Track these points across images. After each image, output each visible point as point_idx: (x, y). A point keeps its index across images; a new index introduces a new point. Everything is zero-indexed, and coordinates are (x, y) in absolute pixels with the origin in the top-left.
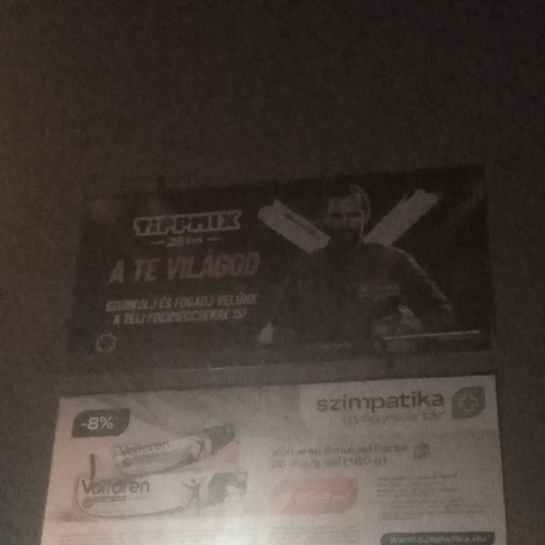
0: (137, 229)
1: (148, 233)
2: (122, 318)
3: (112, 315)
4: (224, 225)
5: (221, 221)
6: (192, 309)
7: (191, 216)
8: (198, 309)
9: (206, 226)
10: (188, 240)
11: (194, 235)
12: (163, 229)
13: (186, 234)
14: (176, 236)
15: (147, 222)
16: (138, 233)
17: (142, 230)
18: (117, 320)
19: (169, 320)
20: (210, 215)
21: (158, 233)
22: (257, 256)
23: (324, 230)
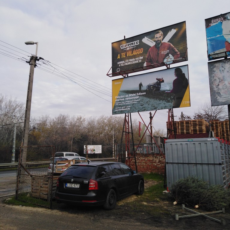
0: (121, 47)
1: (123, 48)
2: (120, 65)
3: (119, 65)
4: (136, 44)
5: (136, 43)
6: (132, 61)
7: (130, 43)
8: (133, 61)
9: (133, 45)
10: (130, 48)
11: (131, 47)
12: (125, 47)
13: (130, 47)
14: (128, 48)
15: (123, 46)
16: (121, 48)
17: (122, 48)
18: (120, 66)
19: (128, 64)
20: (133, 42)
21: (125, 48)
22: (142, 49)
23: (154, 41)
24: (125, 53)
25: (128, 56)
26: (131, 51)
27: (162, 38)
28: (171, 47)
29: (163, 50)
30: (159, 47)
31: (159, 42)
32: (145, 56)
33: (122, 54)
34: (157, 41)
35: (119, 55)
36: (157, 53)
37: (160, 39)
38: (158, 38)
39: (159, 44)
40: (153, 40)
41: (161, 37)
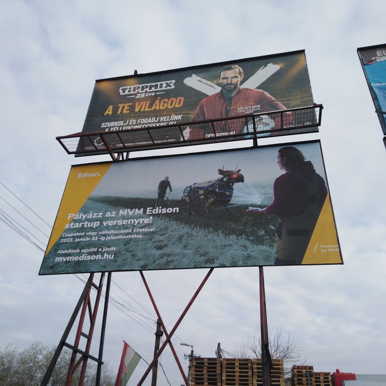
1: (127, 92)
2: (109, 130)
3: (104, 129)
4: (166, 87)
5: (164, 85)
6: (146, 124)
7: (148, 85)
8: (150, 123)
9: (156, 88)
10: (147, 95)
11: (150, 92)
12: (134, 91)
13: (146, 92)
14: (141, 93)
15: (127, 89)
16: (121, 94)
17: (124, 92)
19: (134, 128)
20: (159, 83)
21: (132, 92)
22: (183, 99)
23: (219, 85)
24: (131, 104)
25: (137, 110)
26: (148, 102)
27: (240, 79)
28: (267, 98)
29: (243, 105)
30: (231, 98)
31: (233, 86)
32: (187, 114)
33: (121, 106)
34: (225, 85)
35: (111, 107)
36: (224, 109)
37: (234, 81)
38: (230, 79)
39: (230, 91)
40: (215, 82)
41: (237, 77)
